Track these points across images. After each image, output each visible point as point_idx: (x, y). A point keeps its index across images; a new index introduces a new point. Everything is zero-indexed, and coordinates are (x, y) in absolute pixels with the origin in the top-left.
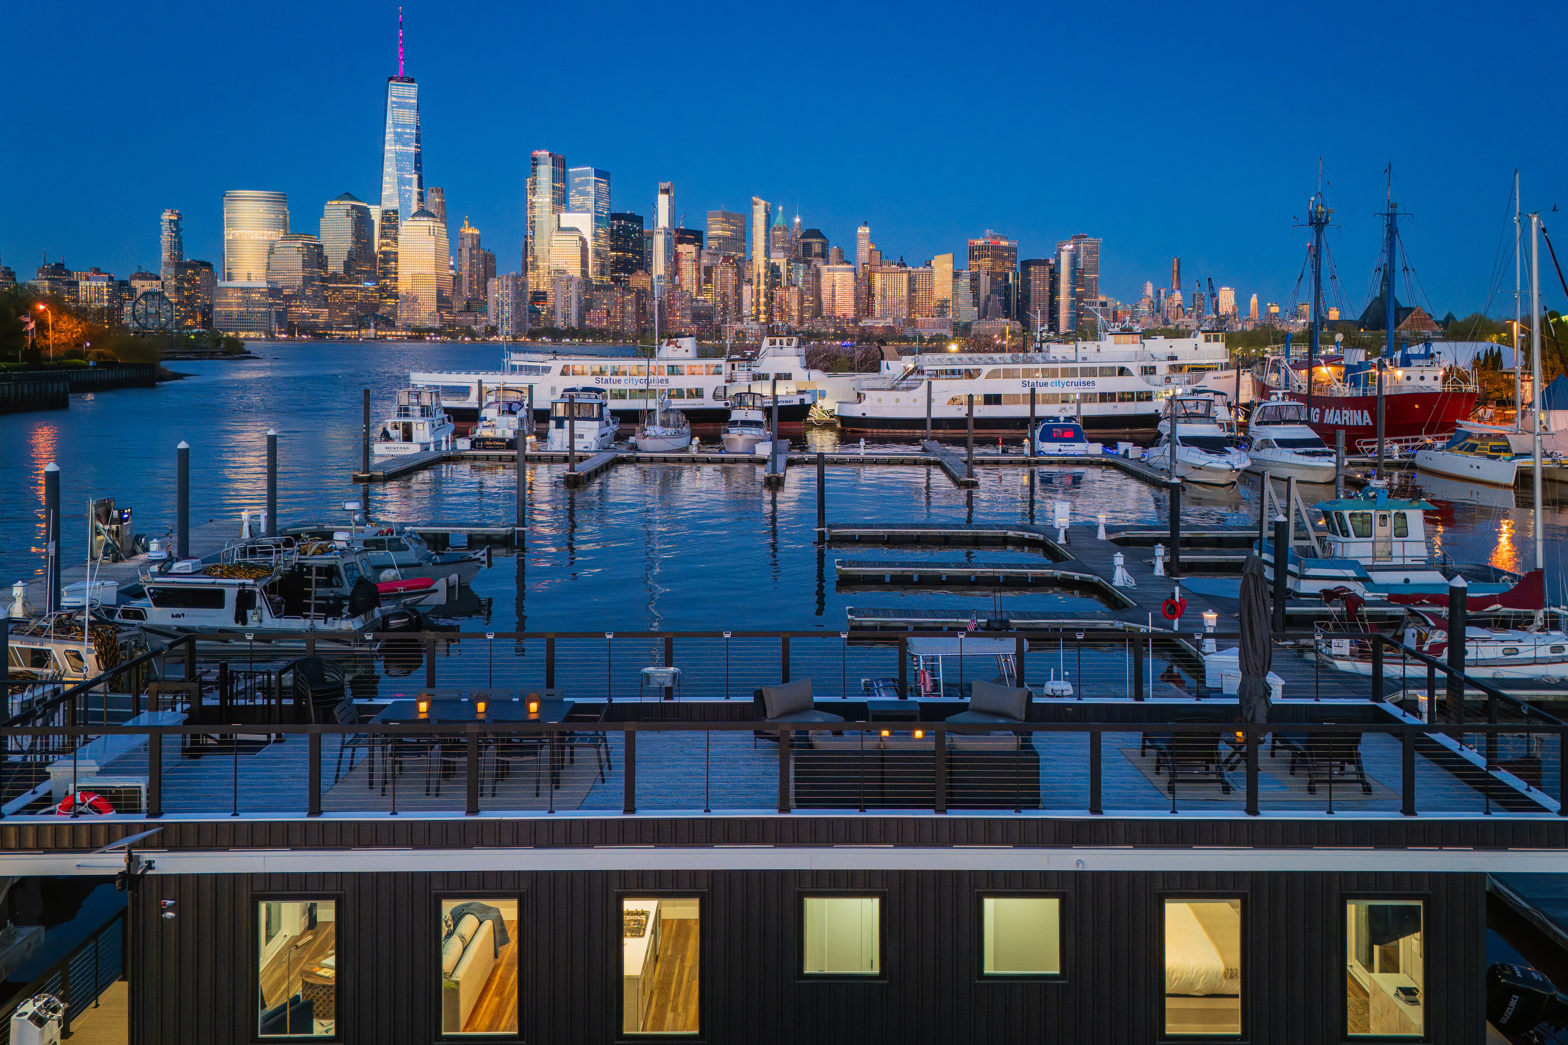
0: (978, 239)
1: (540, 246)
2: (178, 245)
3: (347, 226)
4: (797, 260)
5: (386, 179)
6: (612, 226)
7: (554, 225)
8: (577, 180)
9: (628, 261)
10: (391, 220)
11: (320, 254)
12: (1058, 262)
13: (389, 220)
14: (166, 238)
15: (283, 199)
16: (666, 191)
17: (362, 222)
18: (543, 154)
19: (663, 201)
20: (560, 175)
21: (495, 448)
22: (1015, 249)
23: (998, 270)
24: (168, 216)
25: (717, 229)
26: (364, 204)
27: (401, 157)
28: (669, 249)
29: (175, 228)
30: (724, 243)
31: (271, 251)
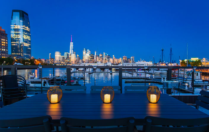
0: (124, 56)
1: (84, 57)
2: (51, 57)
3: (67, 55)
4: (107, 58)
5: (70, 51)
6: (91, 55)
7: (85, 55)
9: (92, 58)
10: (71, 55)
11: (64, 57)
14: (50, 56)
15: (60, 52)
17: (68, 55)
18: (84, 49)
19: (95, 53)
20: (86, 50)
23: (125, 59)
24: (50, 54)
25: (100, 55)
26: (68, 53)
27: (71, 49)
28: (96, 57)
29: (51, 55)
30: (101, 57)
31: (59, 57)
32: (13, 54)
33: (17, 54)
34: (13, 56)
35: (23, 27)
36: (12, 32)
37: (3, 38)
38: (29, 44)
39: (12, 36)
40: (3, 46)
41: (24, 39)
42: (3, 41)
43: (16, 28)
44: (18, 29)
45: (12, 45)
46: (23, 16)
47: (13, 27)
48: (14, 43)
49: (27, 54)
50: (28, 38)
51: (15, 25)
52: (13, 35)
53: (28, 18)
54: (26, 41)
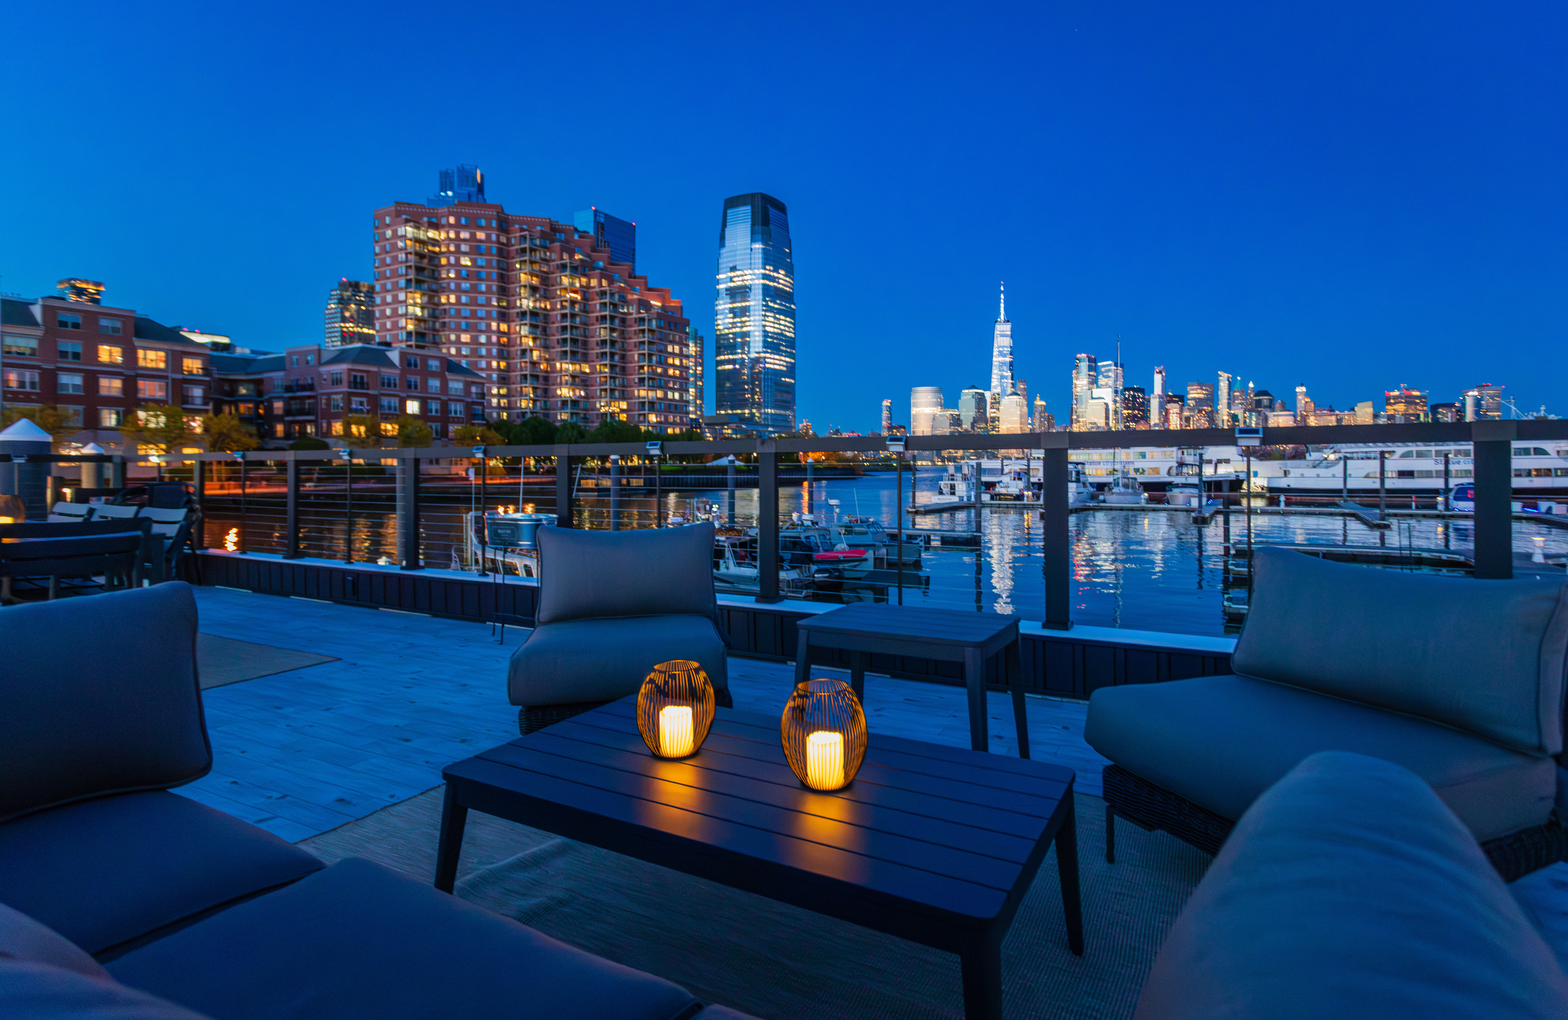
0: (1393, 391)
1: (1079, 408)
2: (890, 417)
3: (973, 403)
4: (1250, 411)
5: (994, 376)
6: (1124, 395)
7: (1089, 397)
8: (1103, 370)
9: (1135, 416)
10: (996, 402)
11: (959, 419)
12: (1464, 405)
13: (995, 399)
14: (885, 414)
15: (940, 391)
16: (1160, 372)
17: (980, 401)
18: (1083, 356)
19: (1158, 379)
20: (1093, 366)
21: (1006, 500)
22: (1425, 397)
23: (1411, 412)
24: (886, 403)
25: (1195, 393)
26: (982, 391)
27: (1002, 364)
28: (1162, 406)
29: (890, 409)
30: (1199, 401)
31: (934, 418)
32: (723, 412)
33: (739, 411)
34: (723, 424)
35: (765, 277)
36: (723, 305)
37: (673, 342)
38: (788, 359)
39: (721, 327)
40: (674, 377)
41: (766, 334)
42: (673, 355)
43: (738, 282)
44: (745, 287)
45: (720, 368)
46: (766, 222)
47: (725, 280)
48: (727, 357)
49: (778, 412)
50: (783, 325)
51: (733, 269)
52: (724, 323)
53: (785, 227)
54: (772, 344)
